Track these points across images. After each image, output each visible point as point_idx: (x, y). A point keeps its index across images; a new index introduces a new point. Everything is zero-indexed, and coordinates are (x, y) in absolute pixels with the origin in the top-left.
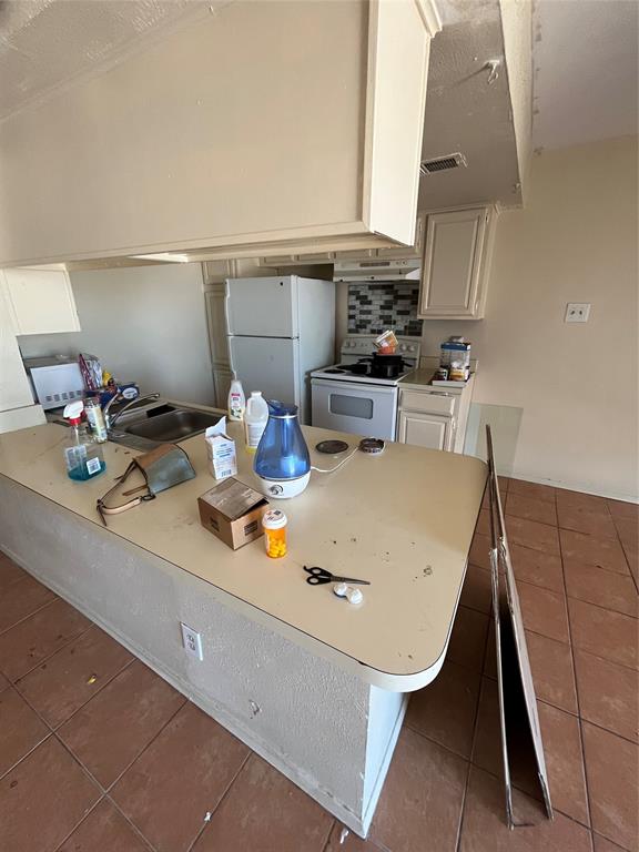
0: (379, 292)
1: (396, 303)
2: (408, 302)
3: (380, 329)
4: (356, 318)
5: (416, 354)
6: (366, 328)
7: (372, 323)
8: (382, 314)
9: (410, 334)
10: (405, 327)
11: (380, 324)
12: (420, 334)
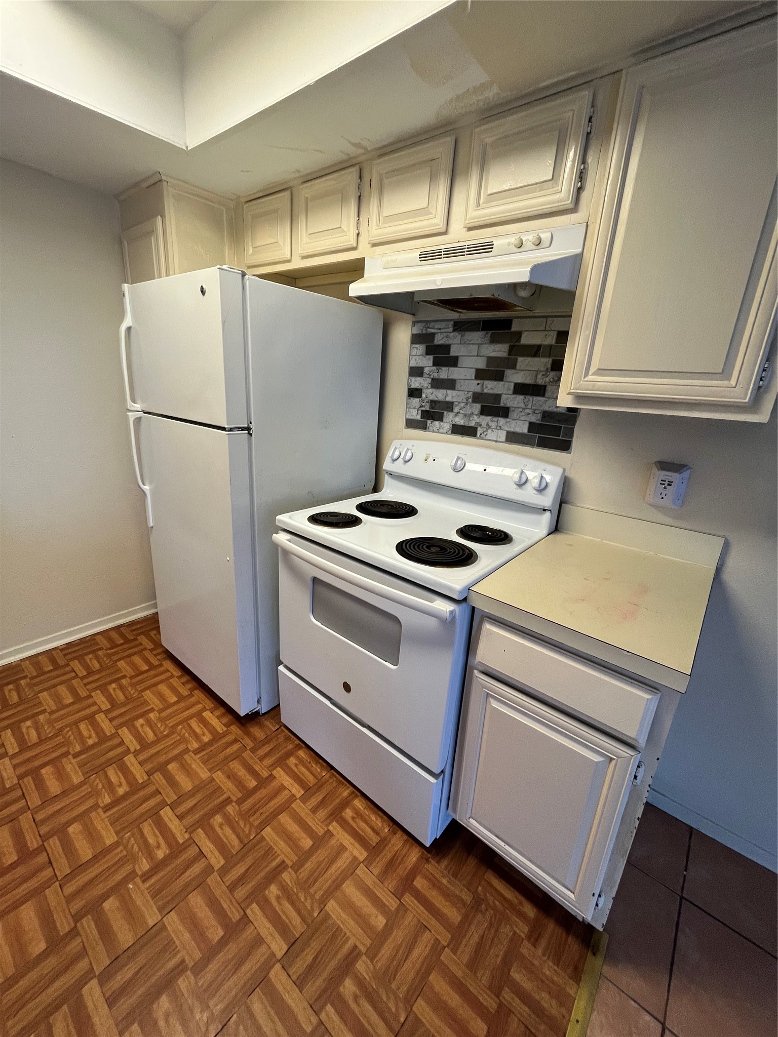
0: (477, 336)
1: (514, 367)
2: (542, 363)
3: (472, 424)
4: (424, 396)
5: (548, 500)
6: (442, 420)
7: (456, 410)
8: (478, 389)
9: (543, 444)
10: (531, 425)
11: (472, 413)
12: (565, 446)
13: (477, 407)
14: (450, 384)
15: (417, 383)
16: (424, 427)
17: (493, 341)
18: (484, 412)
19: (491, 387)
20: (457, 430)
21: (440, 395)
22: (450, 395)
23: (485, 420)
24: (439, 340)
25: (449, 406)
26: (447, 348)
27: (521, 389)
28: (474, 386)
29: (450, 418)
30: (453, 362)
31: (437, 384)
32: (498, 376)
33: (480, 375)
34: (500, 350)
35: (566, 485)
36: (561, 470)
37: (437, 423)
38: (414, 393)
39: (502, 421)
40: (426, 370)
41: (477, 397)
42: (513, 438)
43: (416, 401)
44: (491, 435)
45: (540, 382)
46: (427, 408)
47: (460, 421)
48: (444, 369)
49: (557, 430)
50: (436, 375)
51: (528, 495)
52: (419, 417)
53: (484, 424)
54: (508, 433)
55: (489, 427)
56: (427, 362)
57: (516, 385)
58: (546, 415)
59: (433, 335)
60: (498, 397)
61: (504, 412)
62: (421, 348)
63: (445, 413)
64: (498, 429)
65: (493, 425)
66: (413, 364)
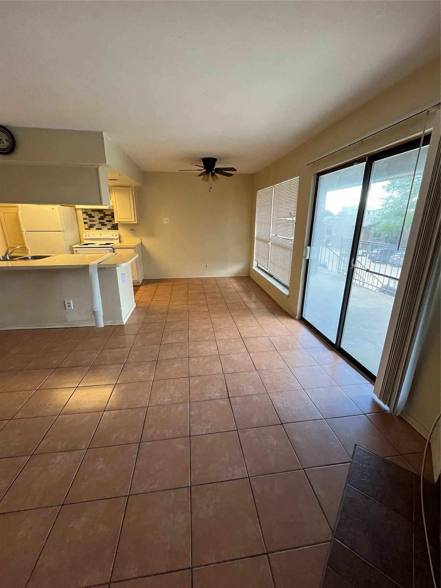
0: (97, 213)
1: (105, 217)
2: (110, 217)
3: (100, 228)
4: (88, 223)
5: (117, 237)
6: (93, 228)
9: (114, 229)
10: (111, 227)
12: (118, 229)
13: (100, 225)
14: (94, 221)
15: (86, 221)
16: (90, 229)
17: (100, 213)
18: (102, 225)
19: (102, 221)
20: (97, 229)
21: (92, 223)
22: (94, 223)
23: (102, 227)
24: (89, 213)
25: (95, 225)
26: (91, 214)
27: (107, 221)
29: (95, 227)
30: (93, 217)
31: (90, 221)
32: (103, 219)
33: (99, 219)
34: (102, 215)
35: (119, 235)
36: (118, 233)
38: (85, 223)
39: (106, 226)
40: (87, 219)
41: (100, 223)
43: (86, 225)
44: (104, 229)
45: (110, 220)
46: (89, 225)
47: (97, 227)
49: (115, 227)
50: (90, 219)
51: (114, 237)
52: (88, 227)
54: (108, 228)
55: (104, 228)
56: (87, 217)
57: (107, 220)
58: (113, 225)
59: (87, 212)
60: (104, 223)
61: (106, 225)
62: (85, 215)
64: (105, 228)
65: (104, 227)
66: (84, 217)
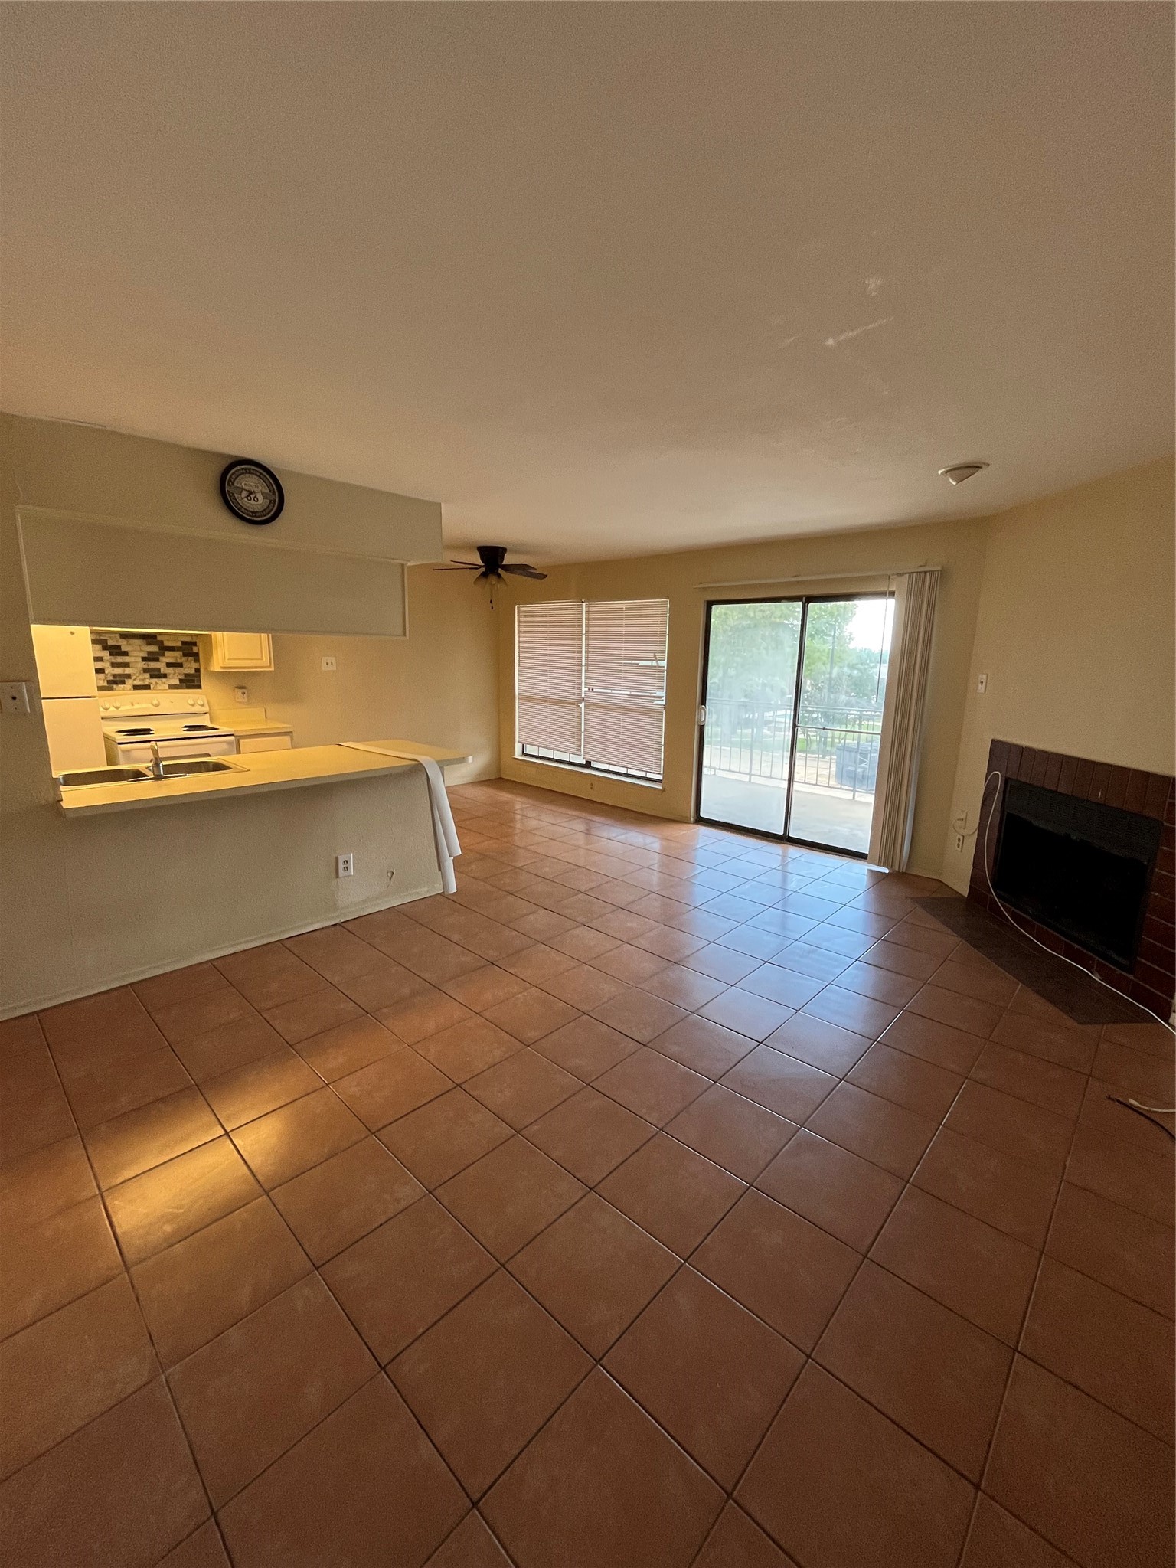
0: (138, 642)
3: (146, 683)
4: (106, 672)
5: (206, 708)
6: (125, 684)
7: (134, 678)
8: (146, 667)
9: (188, 687)
10: (180, 680)
11: (145, 679)
12: (199, 687)
13: (147, 675)
14: (127, 665)
15: (100, 665)
16: (112, 689)
17: (149, 644)
18: (152, 677)
24: (110, 643)
27: (169, 665)
28: (142, 665)
30: (126, 654)
31: (113, 665)
32: (157, 660)
33: (144, 659)
34: (154, 648)
36: (203, 696)
37: (122, 686)
38: (99, 671)
39: (164, 680)
40: (106, 658)
41: (145, 671)
42: (172, 687)
43: (101, 676)
44: (159, 687)
45: (179, 661)
46: (111, 678)
47: (138, 683)
48: (119, 657)
49: (193, 681)
50: (114, 661)
52: (106, 684)
53: (154, 683)
54: (169, 685)
55: (157, 683)
56: (106, 654)
57: (167, 663)
58: (186, 675)
59: (106, 640)
60: (159, 670)
61: (165, 676)
63: (126, 680)
64: (164, 684)
65: (159, 682)
66: (95, 656)
